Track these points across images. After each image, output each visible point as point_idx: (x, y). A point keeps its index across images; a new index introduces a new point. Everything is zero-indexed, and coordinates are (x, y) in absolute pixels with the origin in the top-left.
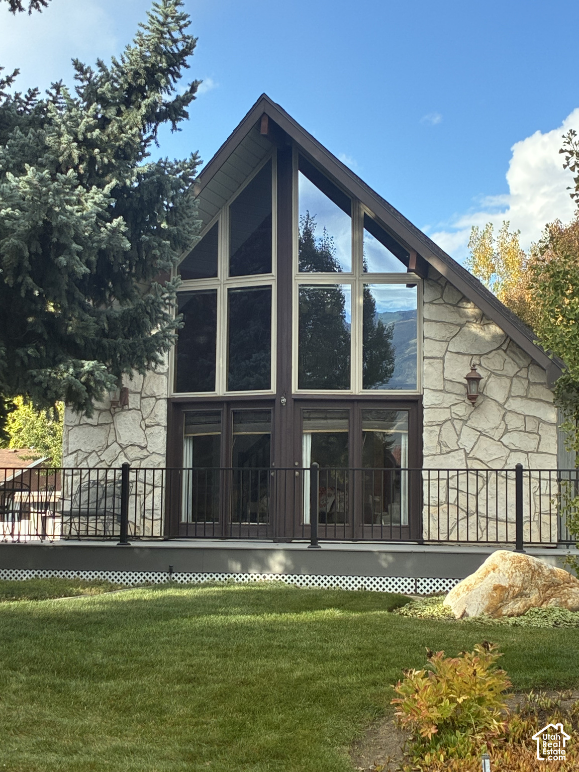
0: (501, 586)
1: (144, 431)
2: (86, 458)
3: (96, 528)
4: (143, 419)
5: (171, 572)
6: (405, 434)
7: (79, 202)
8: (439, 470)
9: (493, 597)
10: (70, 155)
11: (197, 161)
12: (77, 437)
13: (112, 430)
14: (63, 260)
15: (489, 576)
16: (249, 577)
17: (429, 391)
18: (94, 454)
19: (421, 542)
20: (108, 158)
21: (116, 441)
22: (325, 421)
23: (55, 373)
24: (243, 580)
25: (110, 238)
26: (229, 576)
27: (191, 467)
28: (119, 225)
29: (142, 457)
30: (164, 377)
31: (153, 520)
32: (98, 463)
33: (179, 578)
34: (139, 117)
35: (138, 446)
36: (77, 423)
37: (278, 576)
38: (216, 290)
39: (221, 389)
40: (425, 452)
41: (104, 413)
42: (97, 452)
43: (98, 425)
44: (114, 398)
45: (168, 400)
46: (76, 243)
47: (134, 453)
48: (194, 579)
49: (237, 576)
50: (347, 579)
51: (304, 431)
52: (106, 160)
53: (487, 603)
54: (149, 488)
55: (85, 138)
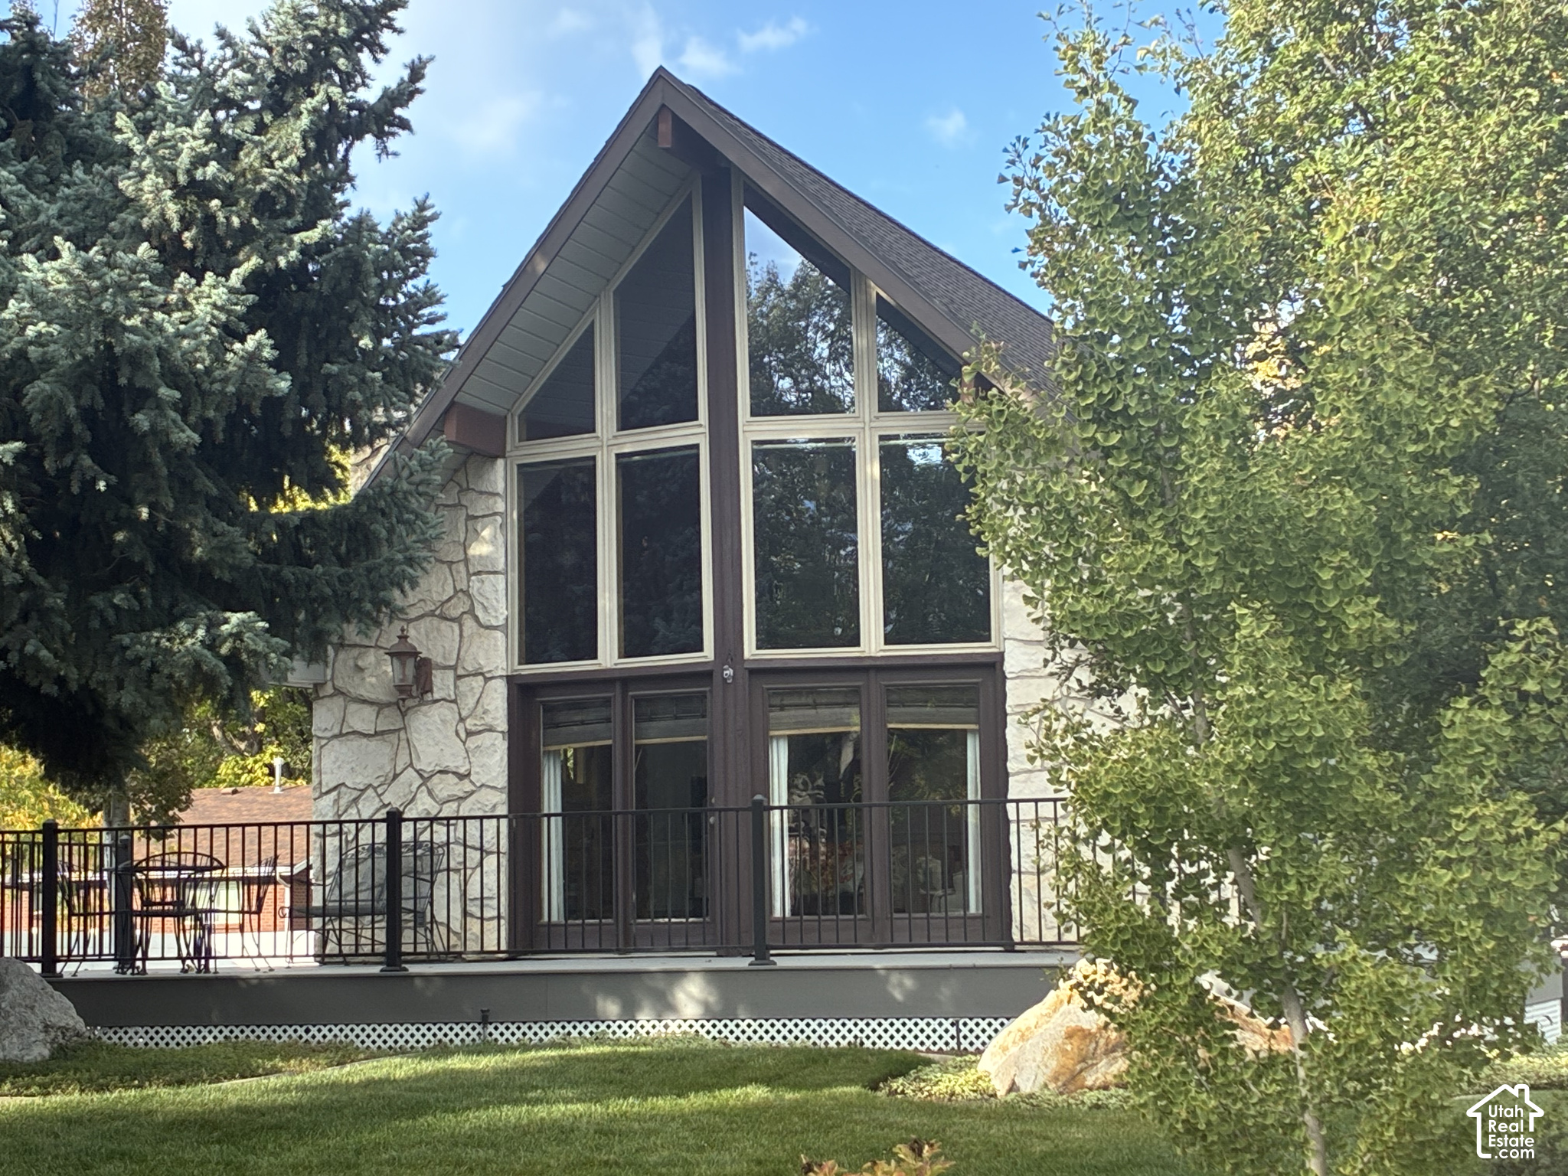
0: (1082, 1030)
1: (464, 743)
2: (355, 800)
3: (373, 939)
4: (462, 720)
5: (485, 1022)
6: (973, 731)
7: (186, 305)
8: (1036, 801)
9: (1065, 1052)
10: (163, 214)
11: (428, 213)
12: (337, 759)
13: (403, 744)
14: (142, 420)
15: (1062, 1010)
16: (637, 1027)
17: (1016, 643)
18: (370, 791)
19: (1010, 948)
20: (239, 216)
21: (411, 765)
22: (813, 712)
23: (169, 640)
24: (625, 1033)
25: (244, 371)
26: (597, 1027)
27: (559, 811)
28: (260, 346)
29: (461, 794)
30: (499, 634)
31: (482, 919)
32: (378, 810)
33: (502, 1034)
34: (296, 134)
35: (454, 773)
36: (336, 731)
37: (693, 1023)
38: (594, 458)
39: (608, 654)
40: (1011, 766)
41: (386, 711)
42: (375, 789)
43: (376, 734)
44: (402, 680)
45: (510, 680)
46: (168, 386)
47: (446, 786)
48: (530, 1034)
49: (614, 1027)
50: (826, 1025)
51: (772, 733)
52: (236, 221)
53: (1053, 1064)
54: (474, 856)
55: (192, 181)
